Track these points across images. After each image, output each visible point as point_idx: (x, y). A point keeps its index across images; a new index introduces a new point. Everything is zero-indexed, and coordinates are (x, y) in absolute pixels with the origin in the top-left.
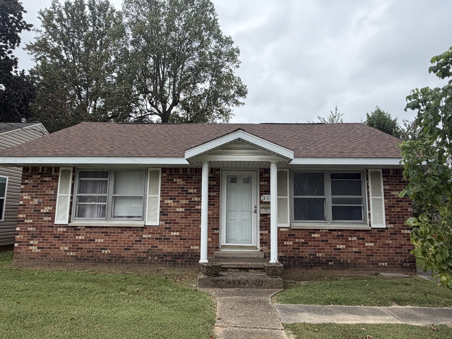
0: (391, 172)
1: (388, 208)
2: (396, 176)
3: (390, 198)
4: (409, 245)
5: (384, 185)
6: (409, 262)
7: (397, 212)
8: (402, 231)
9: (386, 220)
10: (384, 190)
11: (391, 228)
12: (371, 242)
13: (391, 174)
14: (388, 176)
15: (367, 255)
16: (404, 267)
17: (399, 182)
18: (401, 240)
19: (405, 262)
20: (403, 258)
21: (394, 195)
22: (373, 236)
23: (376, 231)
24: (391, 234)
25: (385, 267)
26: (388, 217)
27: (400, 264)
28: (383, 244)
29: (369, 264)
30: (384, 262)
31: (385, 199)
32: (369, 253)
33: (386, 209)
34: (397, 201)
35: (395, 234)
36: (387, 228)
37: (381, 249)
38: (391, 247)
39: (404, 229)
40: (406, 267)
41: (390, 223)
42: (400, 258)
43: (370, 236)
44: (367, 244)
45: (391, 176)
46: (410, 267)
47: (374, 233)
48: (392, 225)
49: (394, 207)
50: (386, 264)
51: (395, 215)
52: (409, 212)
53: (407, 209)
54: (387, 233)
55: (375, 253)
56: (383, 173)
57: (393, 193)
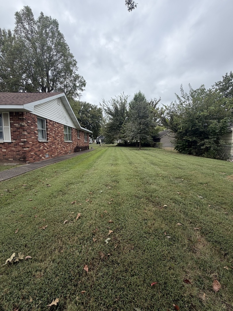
0: (14, 113)
1: (12, 133)
2: (17, 116)
3: (13, 127)
4: (23, 150)
5: (10, 120)
6: (23, 158)
7: (17, 134)
8: (20, 144)
9: (12, 138)
10: (10, 123)
11: (14, 142)
12: (5, 149)
13: (14, 115)
14: (13, 116)
15: (3, 155)
16: (20, 161)
17: (18, 119)
18: (19, 148)
19: (21, 158)
20: (20, 156)
21: (15, 126)
22: (6, 146)
23: (7, 144)
24: (14, 145)
25: (12, 160)
26: (12, 137)
27: (18, 159)
28: (11, 150)
29: (4, 159)
30: (11, 158)
31: (11, 127)
32: (4, 154)
33: (11, 133)
34: (17, 129)
35: (16, 145)
36: (12, 142)
37: (9, 152)
38: (14, 152)
39: (20, 143)
40: (22, 161)
41: (14, 140)
42: (18, 156)
43: (4, 146)
44: (3, 150)
45: (14, 116)
46: (23, 161)
47: (6, 145)
48: (15, 141)
49: (16, 132)
50: (12, 159)
51: (16, 136)
52: (23, 134)
53: (22, 133)
54: (12, 145)
55: (7, 154)
56: (10, 114)
57: (15, 125)
